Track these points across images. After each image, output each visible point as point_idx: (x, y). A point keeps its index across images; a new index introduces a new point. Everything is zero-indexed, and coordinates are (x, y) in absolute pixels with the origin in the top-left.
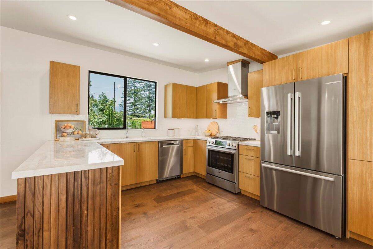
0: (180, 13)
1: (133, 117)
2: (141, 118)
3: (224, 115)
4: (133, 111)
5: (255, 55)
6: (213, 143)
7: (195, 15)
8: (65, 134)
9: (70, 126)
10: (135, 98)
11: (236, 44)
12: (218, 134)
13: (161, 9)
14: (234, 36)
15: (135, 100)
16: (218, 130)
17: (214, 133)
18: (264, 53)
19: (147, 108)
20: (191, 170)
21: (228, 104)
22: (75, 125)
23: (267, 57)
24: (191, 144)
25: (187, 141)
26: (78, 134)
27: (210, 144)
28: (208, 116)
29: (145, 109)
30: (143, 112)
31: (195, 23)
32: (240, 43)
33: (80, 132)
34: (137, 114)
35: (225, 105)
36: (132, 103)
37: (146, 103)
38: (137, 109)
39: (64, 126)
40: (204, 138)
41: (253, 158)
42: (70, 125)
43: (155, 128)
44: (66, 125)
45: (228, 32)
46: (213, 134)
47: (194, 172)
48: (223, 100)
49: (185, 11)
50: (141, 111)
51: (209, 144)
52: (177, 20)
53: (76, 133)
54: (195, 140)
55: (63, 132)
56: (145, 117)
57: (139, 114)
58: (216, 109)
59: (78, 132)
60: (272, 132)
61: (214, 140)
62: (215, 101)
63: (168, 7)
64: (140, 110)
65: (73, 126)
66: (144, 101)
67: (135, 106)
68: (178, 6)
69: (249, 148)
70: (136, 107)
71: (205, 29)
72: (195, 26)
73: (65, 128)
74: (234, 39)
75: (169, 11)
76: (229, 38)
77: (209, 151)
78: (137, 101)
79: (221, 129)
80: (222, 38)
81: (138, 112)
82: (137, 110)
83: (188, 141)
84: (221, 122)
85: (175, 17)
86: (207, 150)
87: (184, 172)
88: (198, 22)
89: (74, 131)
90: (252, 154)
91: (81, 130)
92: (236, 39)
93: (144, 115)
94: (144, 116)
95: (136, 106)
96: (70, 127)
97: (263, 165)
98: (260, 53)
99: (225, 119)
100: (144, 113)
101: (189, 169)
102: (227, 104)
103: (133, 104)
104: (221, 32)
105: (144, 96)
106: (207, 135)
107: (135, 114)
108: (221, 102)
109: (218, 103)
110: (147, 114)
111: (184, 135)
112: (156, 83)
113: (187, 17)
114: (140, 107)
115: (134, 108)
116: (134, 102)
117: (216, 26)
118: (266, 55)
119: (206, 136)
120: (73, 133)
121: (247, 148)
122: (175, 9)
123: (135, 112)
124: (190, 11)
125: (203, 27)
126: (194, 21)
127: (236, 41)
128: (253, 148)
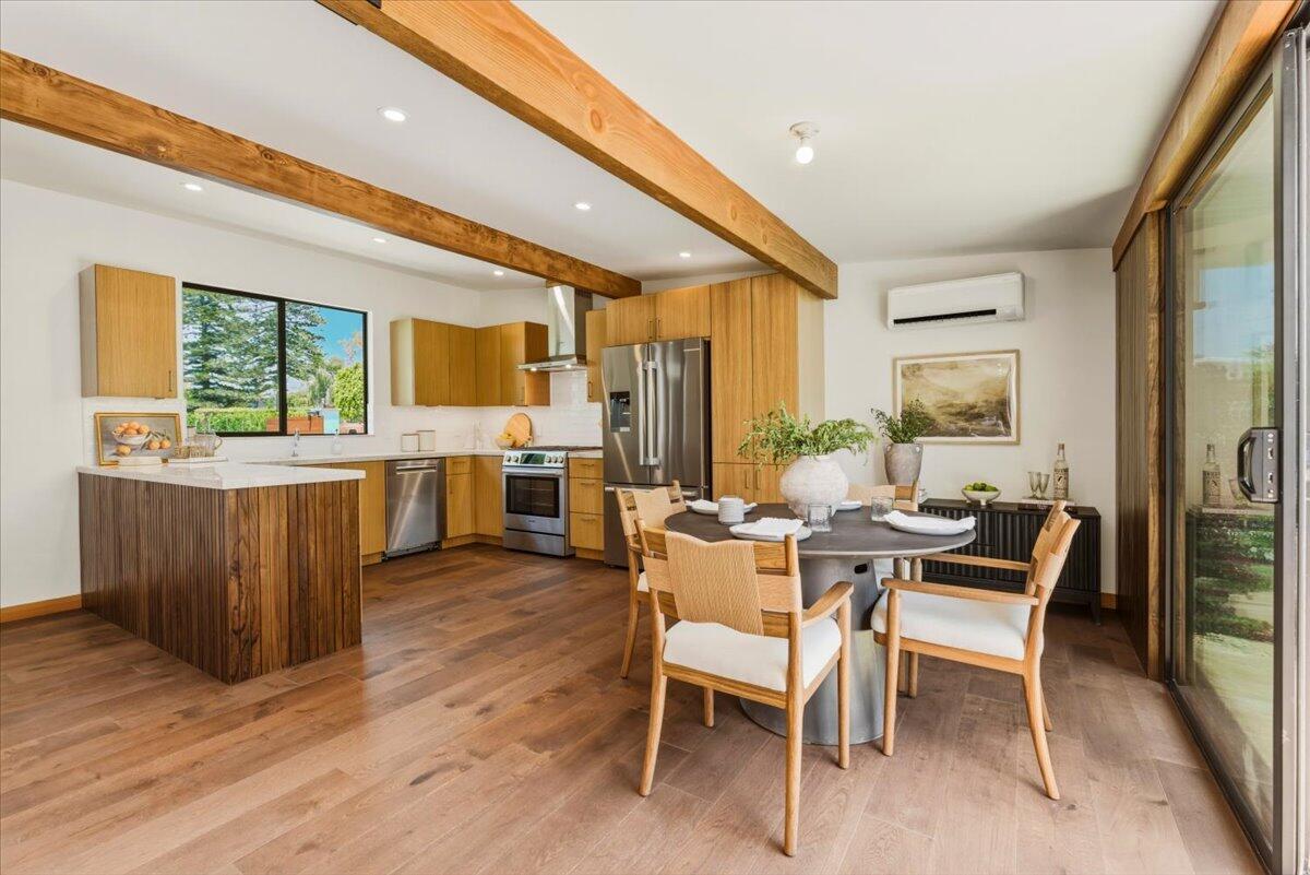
0: (446, 225)
1: (199, 404)
2: (239, 409)
3: (542, 398)
4: (199, 378)
5: (591, 284)
6: (517, 461)
7: (472, 224)
8: (126, 450)
9: (137, 427)
10: (205, 326)
11: (551, 267)
12: (530, 442)
13: (415, 223)
14: (547, 253)
15: (204, 333)
16: (531, 433)
17: (522, 438)
18: (611, 278)
19: (267, 369)
20: (467, 529)
21: (551, 374)
22: (150, 426)
23: (617, 284)
24: (466, 468)
25: (456, 460)
26: (161, 448)
27: (512, 462)
28: (506, 400)
29: (259, 371)
30: (247, 384)
31: (474, 238)
32: (559, 265)
33: (167, 444)
34: (221, 393)
35: (543, 376)
36: (194, 345)
37: (262, 346)
38: (220, 371)
39: (122, 429)
40: (498, 451)
41: (594, 481)
42: (136, 424)
43: (366, 432)
44: (125, 425)
45: (535, 247)
46: (519, 444)
47: (476, 535)
48: (539, 365)
49: (456, 219)
50: (240, 380)
51: (507, 463)
52: (442, 237)
53: (156, 445)
54: (475, 458)
55: (121, 444)
56: (256, 404)
57: (230, 393)
58: (524, 385)
59: (161, 443)
60: (622, 429)
61: (519, 454)
62: (520, 367)
63: (425, 218)
64: (236, 377)
65: (146, 429)
66: (250, 340)
67: (207, 357)
68: (442, 214)
69: (586, 462)
70: (212, 363)
71: (491, 246)
72: (473, 244)
73: (125, 432)
74: (548, 259)
75: (428, 223)
76: (537, 257)
77: (510, 478)
78: (217, 339)
79: (538, 431)
80: (525, 260)
81: (224, 384)
82: (220, 377)
83: (458, 460)
84: (536, 414)
85: (439, 233)
86: (504, 475)
87: (450, 533)
88: (478, 237)
89: (150, 442)
90: (591, 473)
91: (168, 439)
92: (552, 258)
93: (250, 397)
94: (252, 401)
95: (214, 357)
96: (139, 432)
97: (607, 489)
98: (601, 280)
99: (544, 407)
100: (253, 388)
101: (460, 525)
102: (548, 373)
103: (196, 350)
104: (522, 248)
105: (252, 321)
106: (503, 444)
107: (209, 392)
108: (534, 369)
109: (528, 371)
110: (268, 391)
111: (443, 448)
112: (365, 315)
113: (460, 230)
114: (235, 363)
115: (203, 366)
116: (203, 343)
117: (511, 238)
118: (614, 282)
119: (502, 448)
120: (147, 446)
121: (585, 464)
122: (437, 219)
123: (206, 384)
124: (464, 219)
125: (488, 244)
126: (472, 235)
127: (551, 262)
128: (593, 462)
